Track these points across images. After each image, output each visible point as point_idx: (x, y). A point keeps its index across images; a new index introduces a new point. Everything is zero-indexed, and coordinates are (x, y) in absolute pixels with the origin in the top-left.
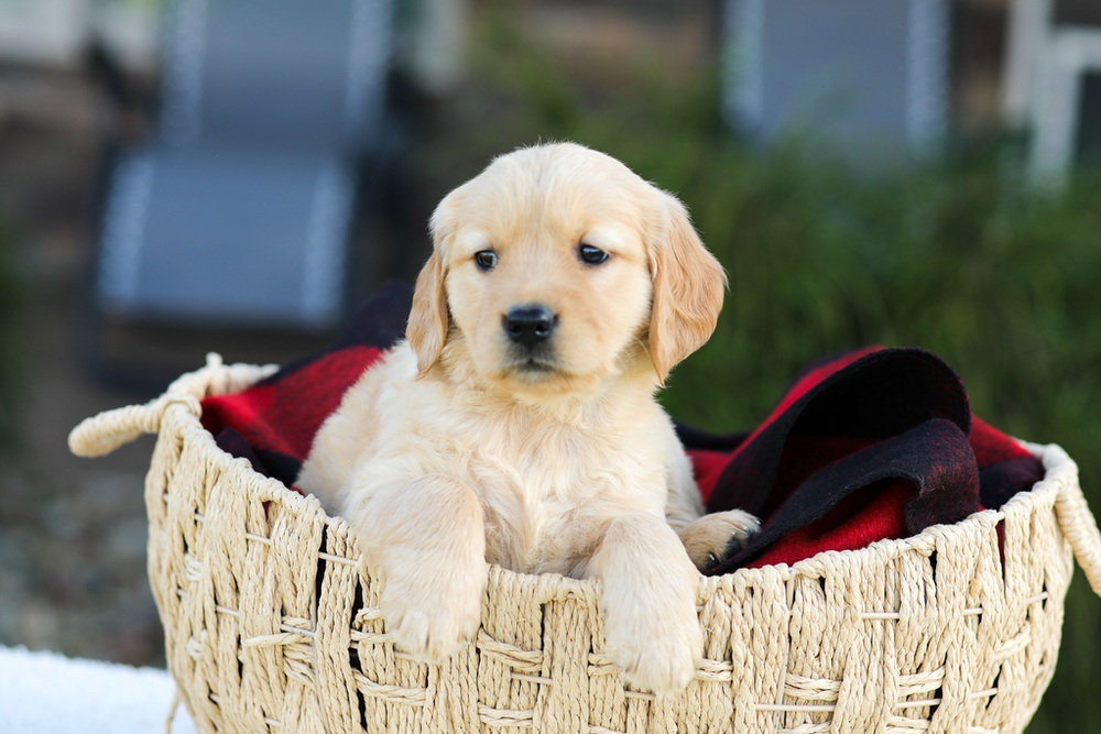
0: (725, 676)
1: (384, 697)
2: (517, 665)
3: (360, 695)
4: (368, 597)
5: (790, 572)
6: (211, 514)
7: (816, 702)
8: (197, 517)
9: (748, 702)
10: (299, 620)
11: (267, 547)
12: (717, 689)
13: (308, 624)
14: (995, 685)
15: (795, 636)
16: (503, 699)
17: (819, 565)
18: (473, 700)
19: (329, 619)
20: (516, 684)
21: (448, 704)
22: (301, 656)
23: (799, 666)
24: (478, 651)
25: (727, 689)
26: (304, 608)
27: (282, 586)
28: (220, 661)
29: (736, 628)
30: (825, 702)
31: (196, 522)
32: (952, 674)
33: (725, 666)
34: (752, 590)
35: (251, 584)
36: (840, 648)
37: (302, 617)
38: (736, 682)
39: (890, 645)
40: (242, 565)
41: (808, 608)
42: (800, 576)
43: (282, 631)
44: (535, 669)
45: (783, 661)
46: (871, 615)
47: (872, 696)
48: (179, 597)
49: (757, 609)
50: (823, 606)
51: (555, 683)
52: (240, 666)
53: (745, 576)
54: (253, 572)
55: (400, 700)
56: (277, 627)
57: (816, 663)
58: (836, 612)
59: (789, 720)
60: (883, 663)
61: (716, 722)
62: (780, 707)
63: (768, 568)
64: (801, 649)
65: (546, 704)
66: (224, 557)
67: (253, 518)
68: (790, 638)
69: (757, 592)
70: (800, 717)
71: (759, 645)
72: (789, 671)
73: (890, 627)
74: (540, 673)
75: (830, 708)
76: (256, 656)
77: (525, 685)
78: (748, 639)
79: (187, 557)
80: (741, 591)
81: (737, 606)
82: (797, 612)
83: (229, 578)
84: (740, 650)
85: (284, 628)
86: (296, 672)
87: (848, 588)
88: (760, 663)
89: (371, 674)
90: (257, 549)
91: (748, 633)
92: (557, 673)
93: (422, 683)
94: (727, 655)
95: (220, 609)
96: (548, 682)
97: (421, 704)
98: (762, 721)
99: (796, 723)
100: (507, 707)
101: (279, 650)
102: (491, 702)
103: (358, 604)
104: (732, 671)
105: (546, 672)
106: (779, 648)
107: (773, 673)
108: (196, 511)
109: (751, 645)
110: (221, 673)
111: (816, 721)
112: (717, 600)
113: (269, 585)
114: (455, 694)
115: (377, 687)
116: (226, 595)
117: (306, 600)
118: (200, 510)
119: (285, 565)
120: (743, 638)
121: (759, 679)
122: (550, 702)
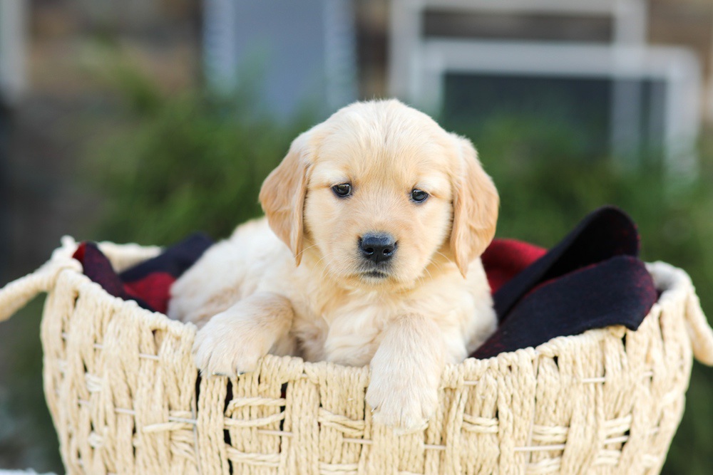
0: (494, 429)
1: (249, 462)
2: (348, 431)
3: (230, 462)
4: (238, 392)
5: (536, 353)
6: (109, 343)
7: (552, 443)
8: (97, 346)
9: (509, 446)
10: (183, 413)
11: (156, 362)
12: (489, 438)
13: (189, 414)
14: (659, 425)
15: (540, 397)
16: (337, 457)
17: (554, 347)
18: (315, 458)
19: (207, 409)
20: (346, 445)
21: (297, 464)
22: (184, 438)
23: (542, 419)
24: (319, 424)
25: (495, 438)
26: (187, 403)
27: (169, 389)
28: (118, 447)
29: (501, 395)
30: (558, 443)
31: (95, 350)
32: (637, 419)
33: (494, 421)
34: (510, 368)
35: (145, 390)
36: (569, 405)
37: (185, 410)
38: (501, 433)
39: (600, 400)
40: (136, 377)
41: (548, 378)
42: (541, 356)
43: (170, 421)
44: (360, 434)
45: (532, 416)
46: (587, 380)
47: (589, 436)
48: (79, 406)
49: (515, 380)
50: (557, 375)
51: (375, 442)
52: (134, 449)
53: (505, 358)
54: (145, 381)
55: (261, 463)
56: (166, 418)
57: (553, 416)
58: (566, 379)
59: (534, 457)
60: (596, 413)
61: (488, 461)
62: (530, 448)
63: (520, 351)
64: (543, 407)
65: (367, 458)
66: (121, 372)
67: (144, 342)
68: (536, 399)
69: (515, 368)
70: (542, 455)
71: (516, 406)
72: (535, 423)
73: (600, 387)
74: (362, 437)
75: (561, 447)
76: (149, 441)
77: (352, 446)
78: (509, 403)
79: (88, 375)
80: (505, 369)
81: (501, 379)
82: (541, 381)
83: (125, 387)
84: (504, 410)
85: (171, 418)
86: (180, 450)
87: (574, 362)
88: (518, 418)
89: (240, 446)
90: (148, 365)
91: (509, 398)
92: (376, 435)
93: (277, 449)
94: (495, 414)
95: (118, 410)
96: (369, 442)
97: (276, 465)
98: (517, 459)
99: (540, 459)
100: (340, 463)
101: (168, 434)
102: (328, 459)
103: (229, 397)
104: (498, 425)
105: (367, 436)
106: (529, 406)
107: (525, 425)
108: (95, 342)
109: (511, 406)
110: (119, 456)
111: (552, 457)
112: (488, 376)
113: (159, 389)
114: (303, 456)
115: (245, 455)
116: (123, 400)
117: (188, 397)
118: (99, 341)
119: (172, 374)
120: (507, 402)
121: (517, 430)
122: (371, 457)
